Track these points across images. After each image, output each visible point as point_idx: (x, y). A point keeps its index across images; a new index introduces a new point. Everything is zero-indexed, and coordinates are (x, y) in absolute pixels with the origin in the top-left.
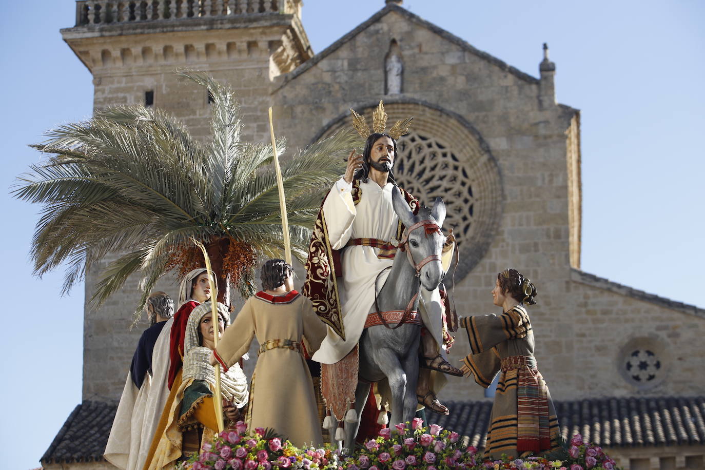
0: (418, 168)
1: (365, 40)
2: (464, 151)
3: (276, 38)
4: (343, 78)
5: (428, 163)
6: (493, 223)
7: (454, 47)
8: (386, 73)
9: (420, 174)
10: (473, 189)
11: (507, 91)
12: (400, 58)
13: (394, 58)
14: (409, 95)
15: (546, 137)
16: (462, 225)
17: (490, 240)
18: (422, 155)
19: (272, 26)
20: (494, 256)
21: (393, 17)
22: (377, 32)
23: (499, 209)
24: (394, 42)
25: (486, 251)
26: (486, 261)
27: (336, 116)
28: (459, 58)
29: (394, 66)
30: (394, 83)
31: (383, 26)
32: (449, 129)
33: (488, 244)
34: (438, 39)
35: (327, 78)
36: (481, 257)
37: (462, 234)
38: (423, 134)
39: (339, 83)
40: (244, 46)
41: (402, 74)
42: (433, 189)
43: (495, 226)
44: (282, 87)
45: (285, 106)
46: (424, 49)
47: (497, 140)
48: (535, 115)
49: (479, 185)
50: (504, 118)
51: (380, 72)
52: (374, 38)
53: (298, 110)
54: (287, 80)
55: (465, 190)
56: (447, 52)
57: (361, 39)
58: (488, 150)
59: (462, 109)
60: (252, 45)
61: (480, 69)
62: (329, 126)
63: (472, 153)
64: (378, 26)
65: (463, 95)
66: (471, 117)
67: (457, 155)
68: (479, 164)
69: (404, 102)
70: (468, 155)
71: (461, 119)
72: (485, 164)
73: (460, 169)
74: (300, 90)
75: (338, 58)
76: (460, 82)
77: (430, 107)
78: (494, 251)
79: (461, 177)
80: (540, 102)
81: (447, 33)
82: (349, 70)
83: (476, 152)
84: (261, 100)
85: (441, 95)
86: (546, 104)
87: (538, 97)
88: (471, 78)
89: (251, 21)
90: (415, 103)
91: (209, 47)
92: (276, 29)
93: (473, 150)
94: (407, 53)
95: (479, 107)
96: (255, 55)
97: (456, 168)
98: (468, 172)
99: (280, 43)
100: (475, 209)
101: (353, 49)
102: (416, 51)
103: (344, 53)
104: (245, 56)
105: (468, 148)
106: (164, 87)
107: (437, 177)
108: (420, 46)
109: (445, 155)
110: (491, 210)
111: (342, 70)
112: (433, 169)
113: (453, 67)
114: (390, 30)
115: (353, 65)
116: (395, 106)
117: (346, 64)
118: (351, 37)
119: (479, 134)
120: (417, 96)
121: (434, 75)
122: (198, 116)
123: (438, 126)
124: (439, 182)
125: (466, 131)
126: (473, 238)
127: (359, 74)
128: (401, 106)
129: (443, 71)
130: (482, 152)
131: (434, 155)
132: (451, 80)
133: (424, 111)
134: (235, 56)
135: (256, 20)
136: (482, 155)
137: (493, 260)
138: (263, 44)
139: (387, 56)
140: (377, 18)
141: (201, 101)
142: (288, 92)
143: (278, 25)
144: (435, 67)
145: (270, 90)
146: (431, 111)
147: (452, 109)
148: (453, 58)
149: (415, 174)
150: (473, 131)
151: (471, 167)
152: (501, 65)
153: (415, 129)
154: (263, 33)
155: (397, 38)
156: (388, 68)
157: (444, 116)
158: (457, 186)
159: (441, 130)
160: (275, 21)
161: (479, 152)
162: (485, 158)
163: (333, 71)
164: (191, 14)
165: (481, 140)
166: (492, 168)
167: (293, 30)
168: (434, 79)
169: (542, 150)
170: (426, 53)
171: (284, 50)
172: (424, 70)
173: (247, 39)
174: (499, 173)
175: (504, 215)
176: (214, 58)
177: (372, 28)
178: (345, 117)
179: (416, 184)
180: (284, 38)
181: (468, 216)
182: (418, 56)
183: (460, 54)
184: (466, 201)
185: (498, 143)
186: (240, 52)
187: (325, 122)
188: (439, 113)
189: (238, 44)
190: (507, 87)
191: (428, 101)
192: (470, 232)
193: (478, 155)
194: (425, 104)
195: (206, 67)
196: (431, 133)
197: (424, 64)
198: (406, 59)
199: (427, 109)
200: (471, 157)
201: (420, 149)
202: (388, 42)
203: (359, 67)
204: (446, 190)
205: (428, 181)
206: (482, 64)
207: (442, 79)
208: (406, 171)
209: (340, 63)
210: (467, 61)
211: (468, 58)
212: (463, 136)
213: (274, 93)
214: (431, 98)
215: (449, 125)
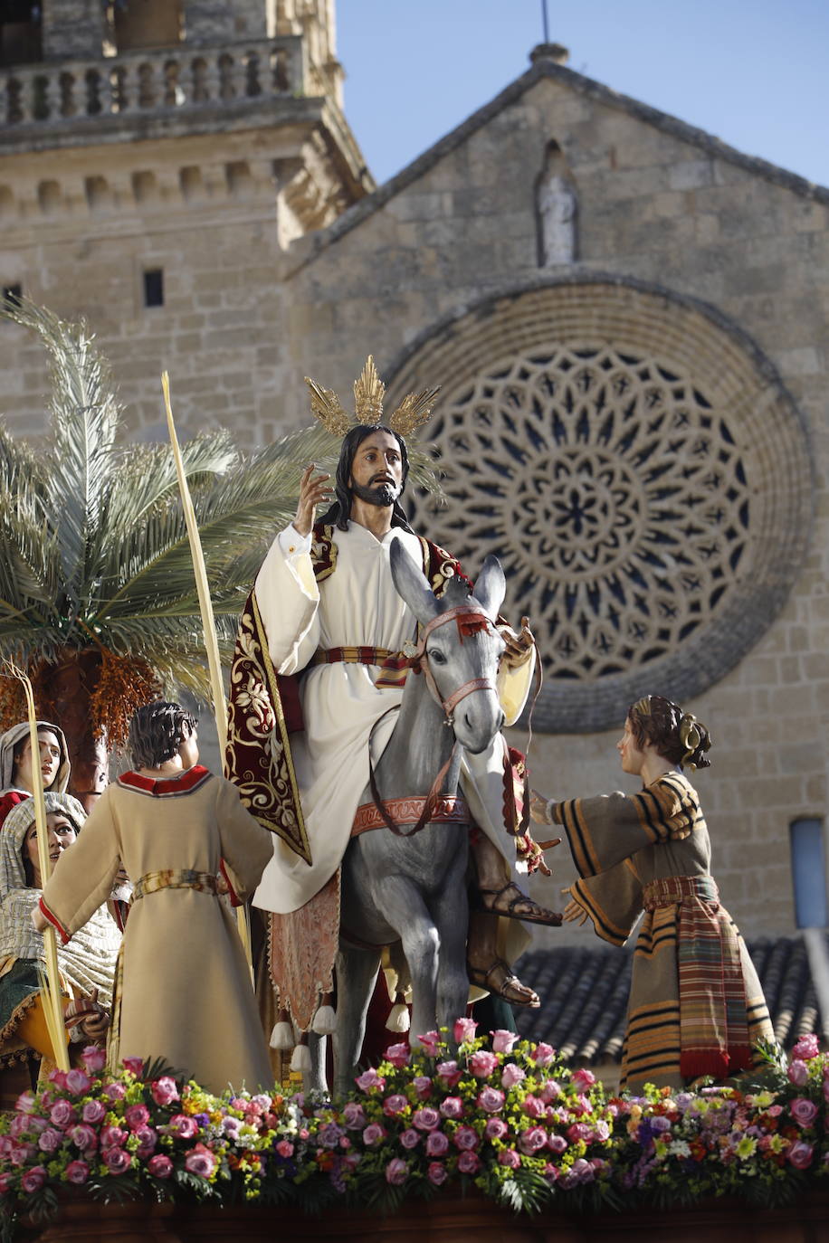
0: (620, 428)
1: (490, 146)
2: (723, 383)
3: (287, 152)
4: (445, 235)
5: (644, 415)
6: (795, 541)
7: (688, 151)
8: (539, 218)
9: (627, 440)
10: (747, 468)
11: (811, 243)
12: (570, 183)
13: (555, 184)
14: (592, 266)
16: (727, 549)
17: (790, 579)
18: (628, 397)
19: (278, 126)
20: (800, 614)
21: (548, 91)
22: (514, 127)
23: (806, 509)
24: (553, 147)
25: (783, 602)
26: (784, 626)
27: (431, 320)
28: (702, 174)
29: (557, 200)
30: (559, 238)
31: (528, 113)
32: (686, 337)
33: (786, 588)
34: (652, 133)
35: (409, 236)
36: (773, 617)
37: (726, 568)
38: (629, 350)
39: (436, 247)
40: (219, 173)
41: (575, 217)
42: (656, 473)
43: (800, 547)
44: (308, 262)
45: (318, 305)
46: (622, 159)
47: (796, 354)
49: (760, 457)
51: (525, 219)
52: (509, 140)
53: (348, 310)
54: (318, 245)
55: (728, 471)
56: (675, 162)
57: (481, 144)
58: (775, 379)
59: (713, 289)
60: (236, 171)
61: (749, 198)
62: (419, 345)
63: (739, 387)
64: (516, 113)
65: (714, 257)
66: (734, 307)
67: (708, 394)
68: (756, 412)
69: (584, 282)
70: (732, 394)
71: (712, 313)
72: (770, 409)
73: (715, 425)
74: (349, 266)
75: (429, 191)
76: (707, 229)
77: (642, 288)
78: (802, 602)
79: (718, 442)
81: (672, 119)
82: (455, 216)
83: (750, 384)
84: (262, 292)
85: (664, 262)
88: (729, 217)
89: (231, 116)
90: (608, 281)
91: (140, 181)
92: (287, 131)
93: (741, 380)
94: (582, 170)
95: (750, 282)
96: (245, 193)
97: (706, 422)
98: (734, 429)
99: (298, 163)
100: (754, 512)
101: (463, 167)
102: (605, 163)
103: (443, 178)
104: (221, 196)
105: (730, 376)
106: (44, 275)
107: (664, 445)
108: (612, 153)
109: (679, 395)
110: (790, 510)
111: (442, 217)
112: (654, 427)
113: (689, 196)
114: (543, 121)
115: (465, 204)
116: (564, 291)
117: (448, 202)
118: (457, 141)
119: (753, 342)
120: (610, 267)
121: (648, 216)
122: (123, 337)
123: (661, 331)
124: (671, 456)
125: (725, 340)
126: (751, 576)
127: (480, 223)
128: (575, 291)
129: (668, 207)
130: (763, 384)
131: (655, 396)
132: (684, 227)
133: (627, 298)
134: (199, 197)
135: (242, 113)
136: (764, 389)
137: (799, 623)
138: (260, 167)
139: (541, 180)
140: (512, 96)
141: (129, 303)
142: (324, 273)
143: (291, 122)
144: (649, 199)
145: (283, 270)
146: (645, 298)
147: (691, 290)
148: (687, 176)
149: (614, 440)
150: (740, 337)
151: (740, 417)
152: (796, 185)
153: (610, 341)
154: (260, 142)
155: (560, 137)
156: (543, 208)
157: (674, 308)
158: (710, 463)
159: (668, 339)
160: (284, 115)
161: (757, 383)
162: (770, 395)
163: (421, 220)
164: (94, 107)
165: (759, 357)
166: (786, 419)
167: (326, 133)
168: (648, 225)
170: (627, 169)
171: (309, 178)
172: (624, 206)
173: (223, 157)
174: (804, 428)
175: (819, 520)
176: (153, 203)
177: (503, 118)
178: (454, 321)
179: (619, 464)
180: (307, 152)
181: (739, 527)
182: (608, 177)
183: (702, 165)
184: (732, 495)
185: (799, 362)
186: (210, 187)
187: (409, 336)
188: (661, 301)
189: (205, 170)
190: (811, 235)
191: (637, 275)
192: (745, 563)
193: (754, 390)
194: (629, 283)
195: (135, 226)
196: (646, 346)
197: (623, 192)
198: (582, 185)
199: (634, 294)
200: (739, 396)
201: (623, 384)
202: (540, 149)
203: (477, 207)
204: (687, 473)
205: (644, 455)
206: (754, 185)
207: (665, 225)
208: (594, 435)
209: (434, 200)
210: (719, 179)
211: (721, 173)
212: (719, 350)
213: (292, 276)
214: (643, 268)
215: (686, 326)
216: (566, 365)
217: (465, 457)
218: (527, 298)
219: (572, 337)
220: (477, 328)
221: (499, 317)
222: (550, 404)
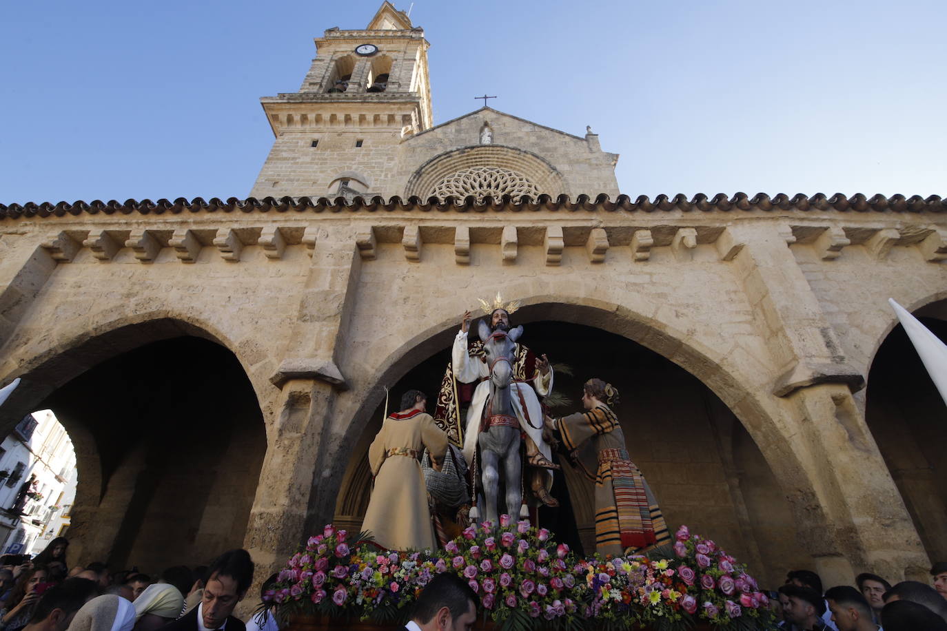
1: (468, 121)
3: (408, 113)
4: (452, 136)
7: (528, 125)
8: (481, 135)
11: (566, 144)
12: (490, 129)
13: (486, 130)
15: (597, 165)
18: (504, 179)
19: (407, 103)
21: (486, 112)
22: (476, 118)
24: (486, 123)
27: (444, 152)
28: (531, 129)
29: (486, 133)
30: (486, 140)
31: (480, 115)
34: (516, 121)
35: (440, 136)
38: (506, 169)
39: (448, 138)
40: (386, 118)
41: (492, 136)
44: (407, 140)
45: (409, 148)
46: (507, 125)
47: (561, 165)
48: (587, 155)
50: (566, 155)
52: (473, 121)
53: (418, 149)
54: (412, 136)
56: (523, 127)
57: (464, 121)
58: (554, 169)
59: (535, 150)
61: (546, 134)
62: (439, 156)
63: (543, 174)
64: (475, 116)
66: (542, 155)
70: (540, 177)
71: (535, 155)
72: (554, 177)
73: (533, 186)
75: (448, 128)
76: (533, 139)
77: (512, 149)
80: (590, 149)
82: (456, 133)
83: (546, 171)
84: (393, 146)
85: (519, 144)
86: (594, 150)
87: (588, 147)
88: (539, 137)
89: (392, 99)
90: (502, 147)
91: (362, 119)
92: (409, 106)
93: (544, 172)
95: (546, 150)
96: (393, 126)
97: (530, 186)
98: (539, 188)
99: (410, 117)
101: (459, 125)
102: (502, 126)
103: (452, 128)
104: (386, 127)
105: (540, 172)
106: (326, 138)
108: (504, 124)
109: (521, 180)
111: (451, 133)
112: (513, 186)
113: (527, 132)
115: (458, 131)
117: (453, 131)
118: (458, 120)
119: (548, 162)
120: (502, 144)
121: (514, 136)
122: (346, 152)
123: (517, 162)
127: (463, 135)
129: (520, 134)
131: (513, 180)
132: (526, 138)
133: (507, 151)
134: (378, 125)
138: (398, 118)
139: (482, 130)
140: (475, 113)
142: (411, 142)
144: (515, 133)
145: (400, 141)
146: (513, 151)
147: (528, 150)
148: (528, 128)
150: (544, 161)
152: (561, 133)
153: (500, 167)
154: (400, 108)
157: (523, 154)
161: (549, 171)
162: (554, 174)
163: (445, 133)
165: (549, 164)
166: (560, 178)
169: (595, 171)
170: (508, 127)
171: (412, 126)
172: (507, 134)
173: (389, 112)
176: (364, 125)
177: (472, 116)
178: (452, 152)
180: (413, 114)
182: (503, 128)
183: (531, 127)
185: (563, 167)
186: (383, 122)
188: (518, 152)
189: (382, 117)
190: (566, 142)
193: (548, 174)
194: (509, 147)
195: (357, 130)
196: (511, 167)
197: (507, 131)
199: (510, 150)
200: (542, 177)
201: (503, 176)
203: (463, 132)
207: (520, 138)
209: (449, 130)
211: (537, 129)
212: (536, 164)
213: (402, 142)
214: (512, 145)
215: (526, 159)
216: (485, 172)
217: (457, 184)
218: (476, 149)
219: (488, 165)
220: (458, 156)
221: (466, 154)
222: (478, 180)
